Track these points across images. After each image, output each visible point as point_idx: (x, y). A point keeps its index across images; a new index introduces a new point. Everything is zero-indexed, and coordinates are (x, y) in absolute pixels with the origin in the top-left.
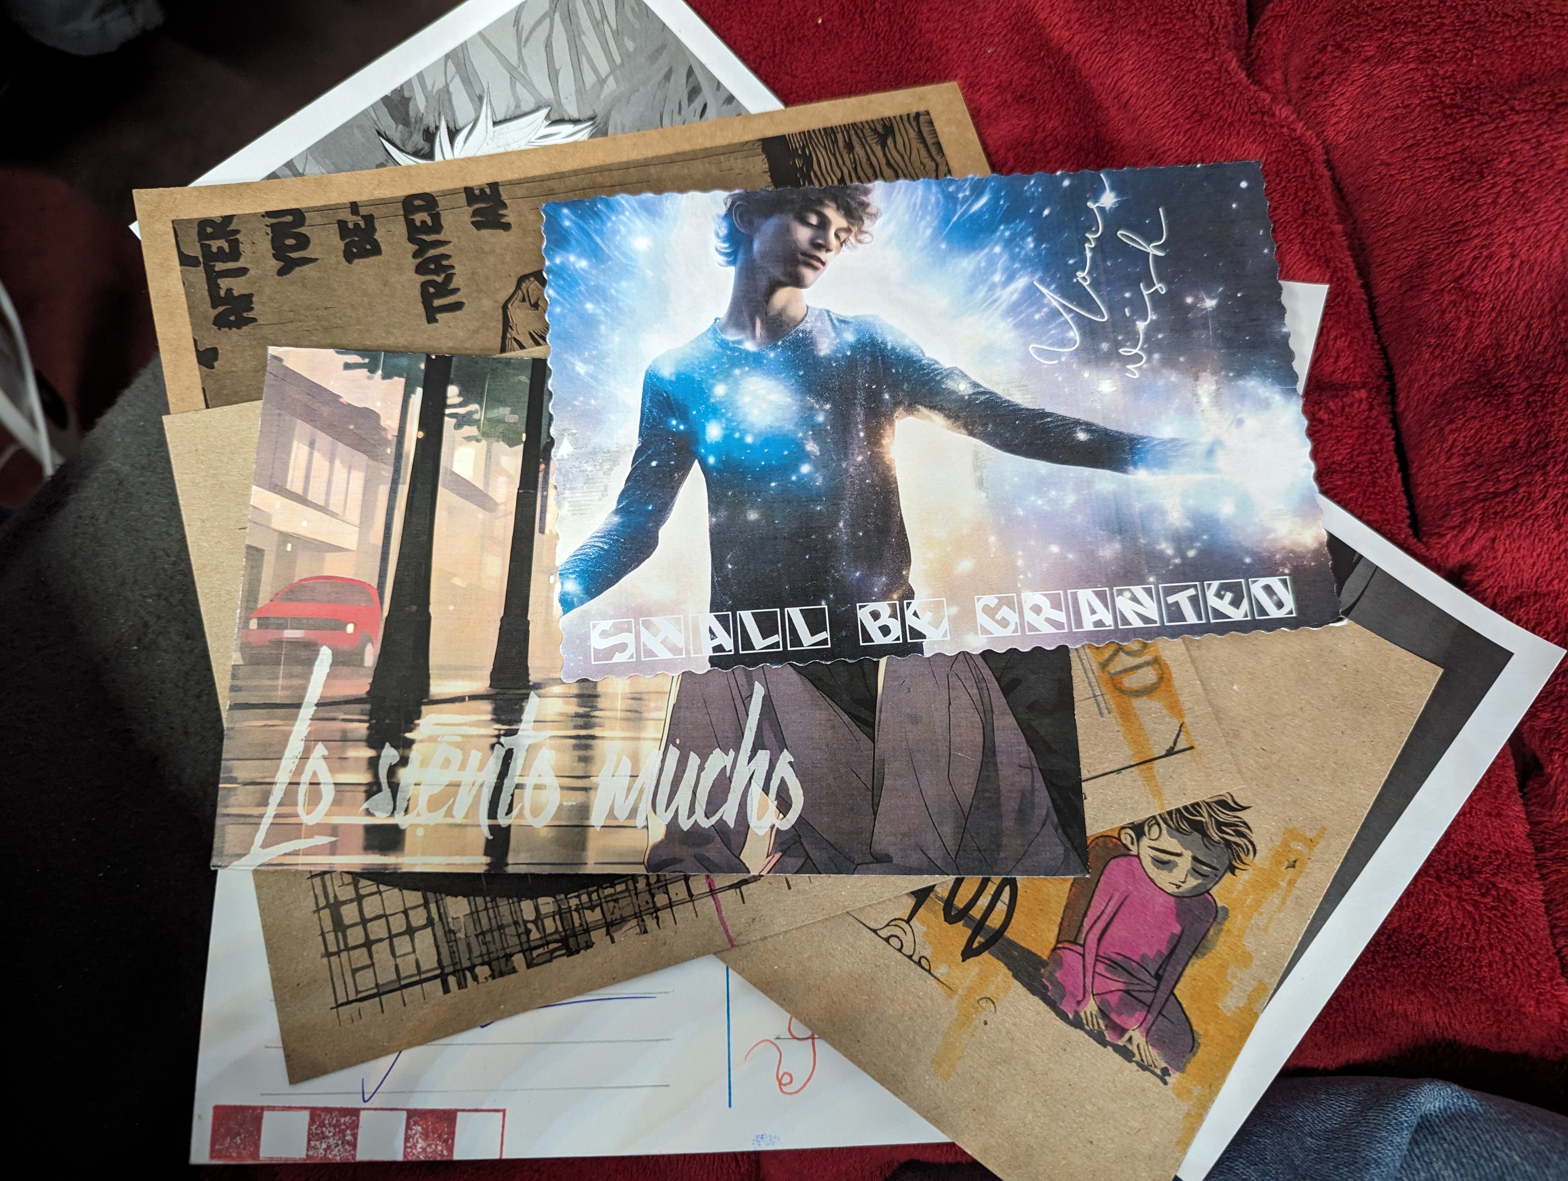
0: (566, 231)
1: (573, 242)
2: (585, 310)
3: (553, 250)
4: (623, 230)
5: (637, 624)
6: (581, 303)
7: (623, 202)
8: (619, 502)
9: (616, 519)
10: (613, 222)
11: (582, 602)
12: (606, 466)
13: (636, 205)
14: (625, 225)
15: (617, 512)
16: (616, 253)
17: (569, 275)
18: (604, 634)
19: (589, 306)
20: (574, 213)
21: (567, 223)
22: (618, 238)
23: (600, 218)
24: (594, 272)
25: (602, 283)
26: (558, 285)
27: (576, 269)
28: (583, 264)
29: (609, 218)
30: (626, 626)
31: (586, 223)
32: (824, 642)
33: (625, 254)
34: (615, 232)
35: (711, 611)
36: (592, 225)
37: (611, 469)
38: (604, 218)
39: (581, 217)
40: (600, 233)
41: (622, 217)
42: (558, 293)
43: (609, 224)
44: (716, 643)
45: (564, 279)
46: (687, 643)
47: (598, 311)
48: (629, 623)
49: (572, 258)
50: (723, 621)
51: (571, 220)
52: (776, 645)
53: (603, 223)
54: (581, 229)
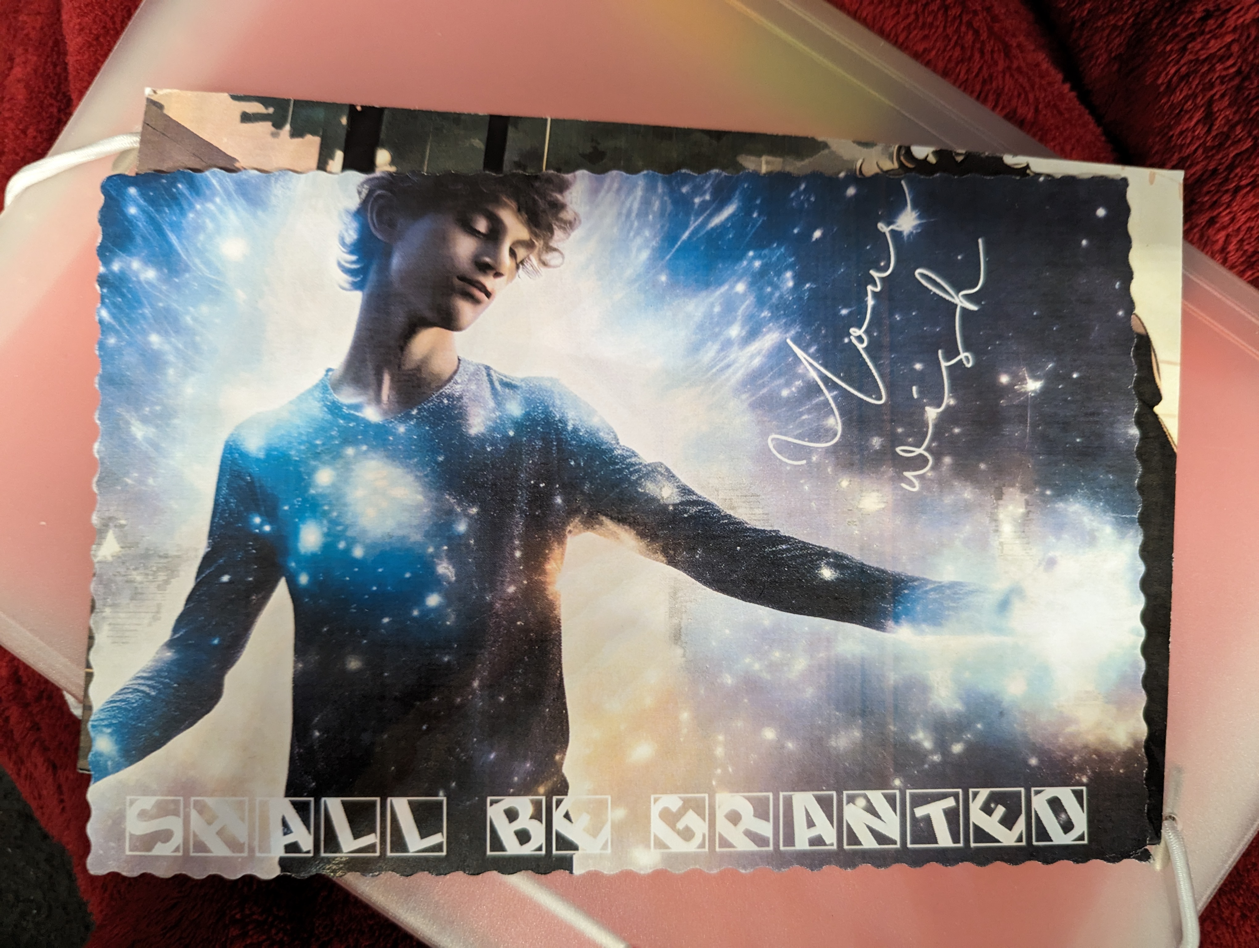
0: (130, 222)
1: (139, 240)
2: (149, 343)
3: (111, 251)
4: (210, 225)
5: (186, 805)
6: (144, 333)
7: (214, 182)
8: (175, 630)
9: (169, 655)
10: (197, 213)
11: (118, 768)
12: (162, 576)
13: (231, 187)
14: (213, 218)
15: (171, 644)
16: (197, 261)
17: (130, 290)
18: (143, 815)
19: (155, 339)
20: (143, 195)
21: (132, 210)
22: (202, 237)
23: (179, 204)
24: (164, 288)
25: (175, 305)
26: (114, 304)
27: (139, 282)
28: (150, 274)
29: (191, 206)
30: (172, 807)
31: (157, 211)
32: (438, 847)
33: (208, 263)
34: (199, 228)
35: (287, 795)
36: (168, 215)
37: (167, 582)
38: (186, 206)
39: (152, 202)
40: (177, 227)
41: (210, 206)
42: (114, 316)
43: (191, 215)
44: (289, 839)
45: (123, 295)
46: (251, 836)
47: (167, 347)
48: (176, 802)
49: (136, 264)
50: (301, 809)
51: (139, 206)
52: (371, 848)
53: (183, 212)
54: (152, 220)
